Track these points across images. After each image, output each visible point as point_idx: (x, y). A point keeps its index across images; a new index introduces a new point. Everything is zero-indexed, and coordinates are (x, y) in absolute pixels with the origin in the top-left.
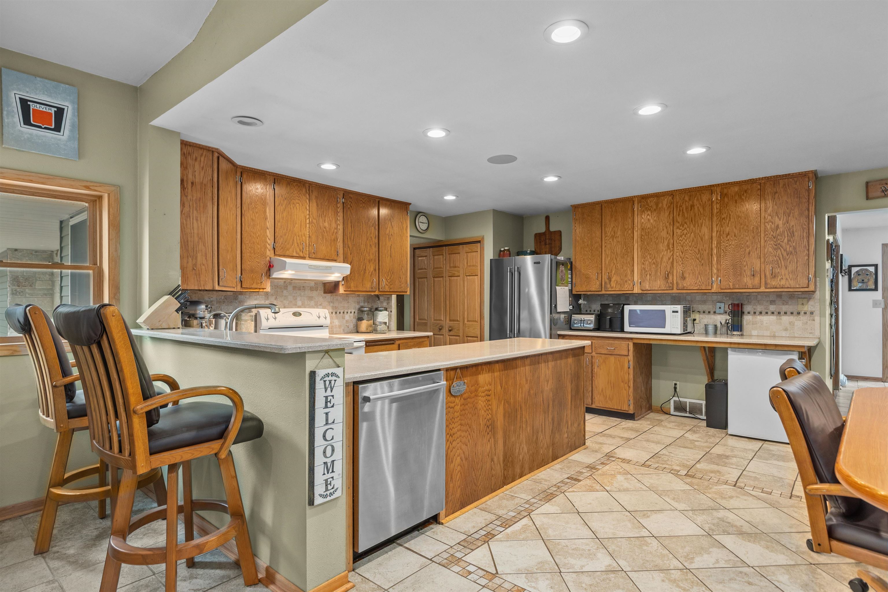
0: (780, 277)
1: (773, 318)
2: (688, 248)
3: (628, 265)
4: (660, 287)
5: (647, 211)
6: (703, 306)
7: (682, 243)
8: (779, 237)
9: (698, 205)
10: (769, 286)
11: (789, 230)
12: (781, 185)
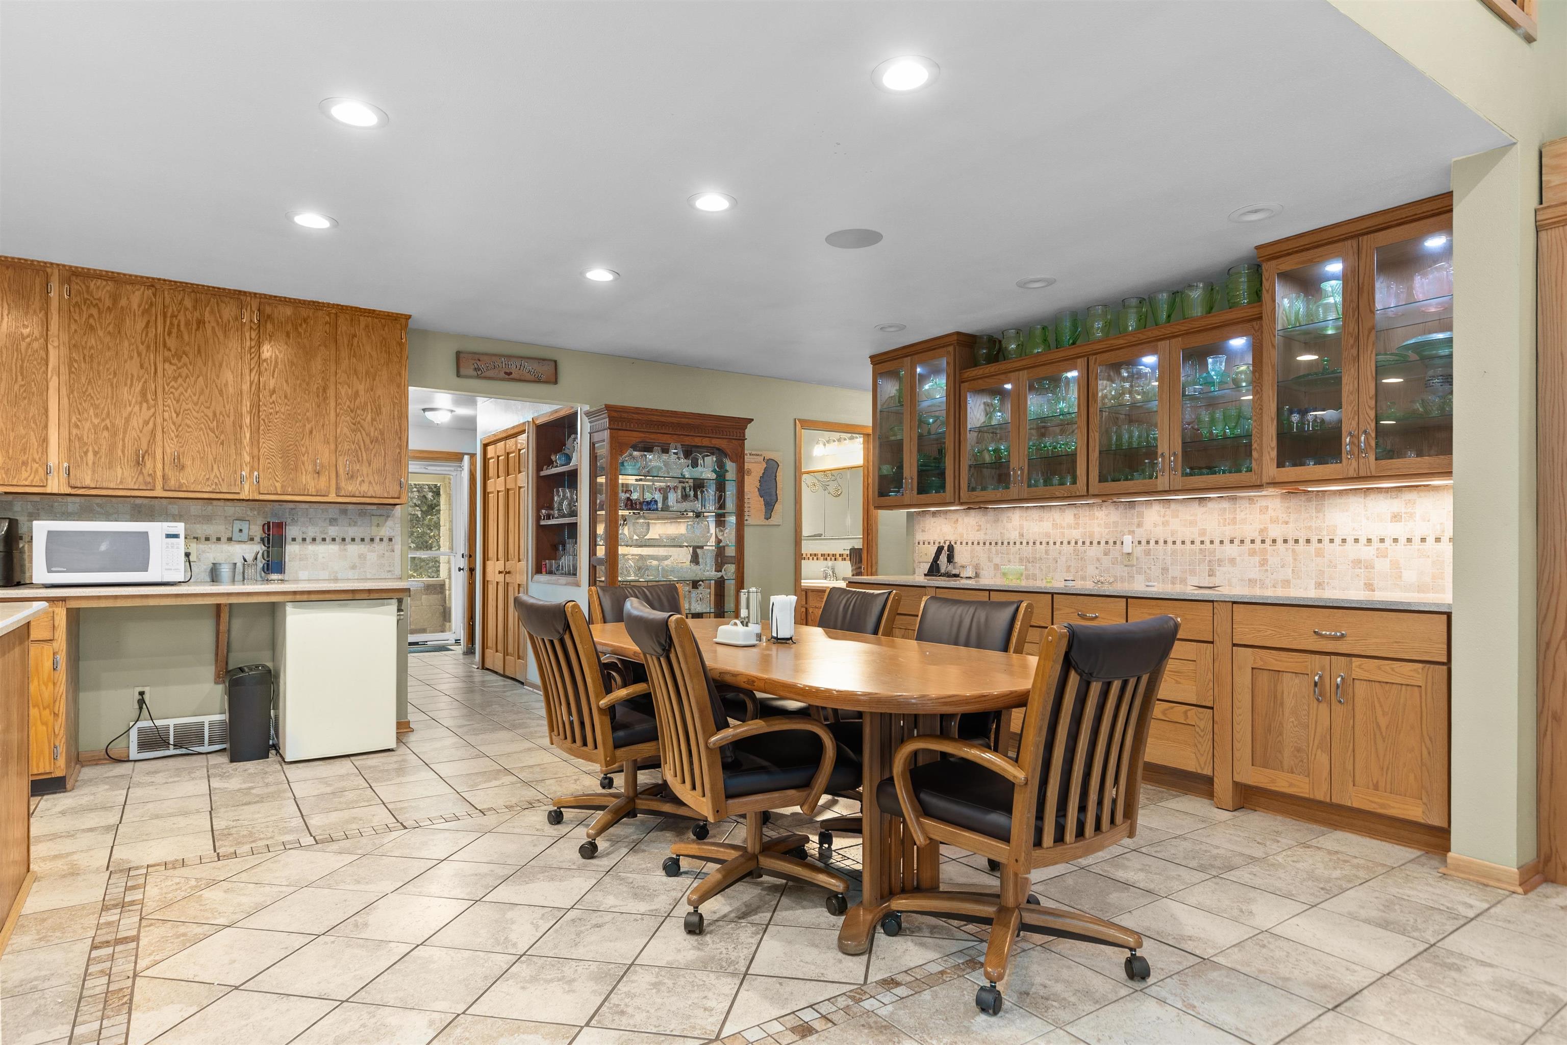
0: (359, 479)
1: (334, 548)
2: (190, 406)
3: (33, 425)
4: (121, 482)
5: (88, 307)
6: (205, 527)
7: (177, 394)
8: (358, 412)
9: (214, 324)
10: (342, 493)
11: (374, 401)
12: (362, 325)
